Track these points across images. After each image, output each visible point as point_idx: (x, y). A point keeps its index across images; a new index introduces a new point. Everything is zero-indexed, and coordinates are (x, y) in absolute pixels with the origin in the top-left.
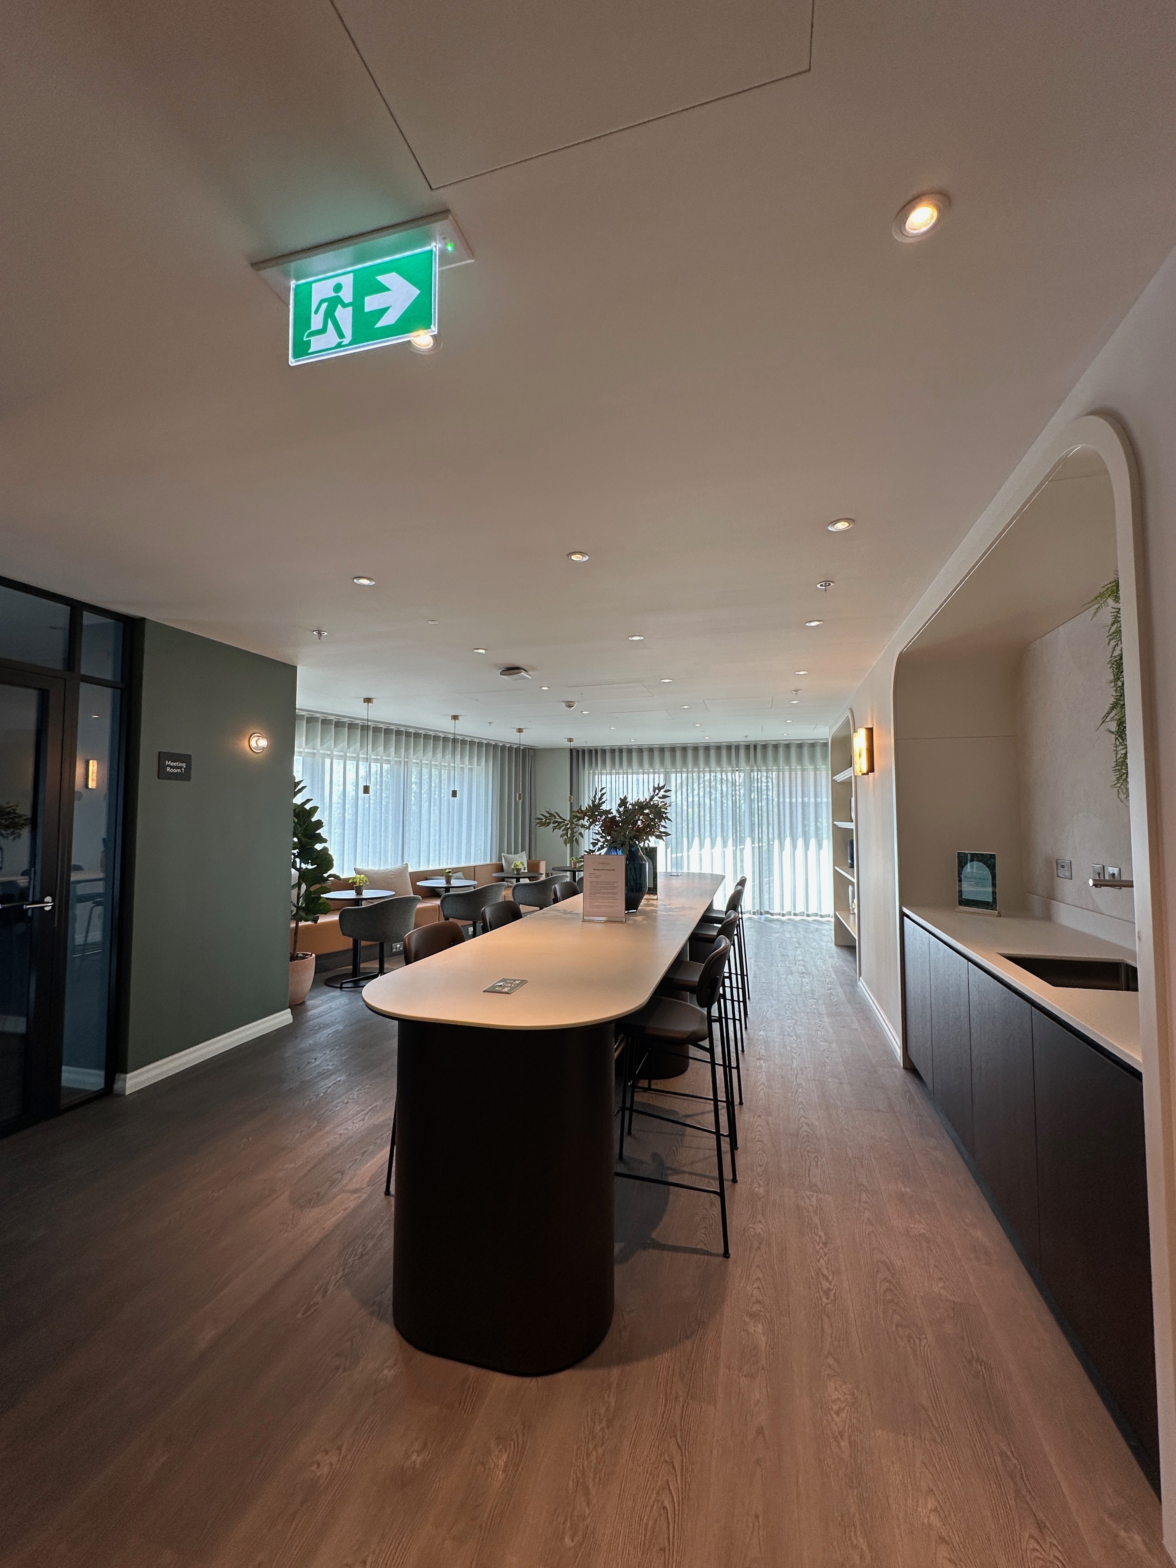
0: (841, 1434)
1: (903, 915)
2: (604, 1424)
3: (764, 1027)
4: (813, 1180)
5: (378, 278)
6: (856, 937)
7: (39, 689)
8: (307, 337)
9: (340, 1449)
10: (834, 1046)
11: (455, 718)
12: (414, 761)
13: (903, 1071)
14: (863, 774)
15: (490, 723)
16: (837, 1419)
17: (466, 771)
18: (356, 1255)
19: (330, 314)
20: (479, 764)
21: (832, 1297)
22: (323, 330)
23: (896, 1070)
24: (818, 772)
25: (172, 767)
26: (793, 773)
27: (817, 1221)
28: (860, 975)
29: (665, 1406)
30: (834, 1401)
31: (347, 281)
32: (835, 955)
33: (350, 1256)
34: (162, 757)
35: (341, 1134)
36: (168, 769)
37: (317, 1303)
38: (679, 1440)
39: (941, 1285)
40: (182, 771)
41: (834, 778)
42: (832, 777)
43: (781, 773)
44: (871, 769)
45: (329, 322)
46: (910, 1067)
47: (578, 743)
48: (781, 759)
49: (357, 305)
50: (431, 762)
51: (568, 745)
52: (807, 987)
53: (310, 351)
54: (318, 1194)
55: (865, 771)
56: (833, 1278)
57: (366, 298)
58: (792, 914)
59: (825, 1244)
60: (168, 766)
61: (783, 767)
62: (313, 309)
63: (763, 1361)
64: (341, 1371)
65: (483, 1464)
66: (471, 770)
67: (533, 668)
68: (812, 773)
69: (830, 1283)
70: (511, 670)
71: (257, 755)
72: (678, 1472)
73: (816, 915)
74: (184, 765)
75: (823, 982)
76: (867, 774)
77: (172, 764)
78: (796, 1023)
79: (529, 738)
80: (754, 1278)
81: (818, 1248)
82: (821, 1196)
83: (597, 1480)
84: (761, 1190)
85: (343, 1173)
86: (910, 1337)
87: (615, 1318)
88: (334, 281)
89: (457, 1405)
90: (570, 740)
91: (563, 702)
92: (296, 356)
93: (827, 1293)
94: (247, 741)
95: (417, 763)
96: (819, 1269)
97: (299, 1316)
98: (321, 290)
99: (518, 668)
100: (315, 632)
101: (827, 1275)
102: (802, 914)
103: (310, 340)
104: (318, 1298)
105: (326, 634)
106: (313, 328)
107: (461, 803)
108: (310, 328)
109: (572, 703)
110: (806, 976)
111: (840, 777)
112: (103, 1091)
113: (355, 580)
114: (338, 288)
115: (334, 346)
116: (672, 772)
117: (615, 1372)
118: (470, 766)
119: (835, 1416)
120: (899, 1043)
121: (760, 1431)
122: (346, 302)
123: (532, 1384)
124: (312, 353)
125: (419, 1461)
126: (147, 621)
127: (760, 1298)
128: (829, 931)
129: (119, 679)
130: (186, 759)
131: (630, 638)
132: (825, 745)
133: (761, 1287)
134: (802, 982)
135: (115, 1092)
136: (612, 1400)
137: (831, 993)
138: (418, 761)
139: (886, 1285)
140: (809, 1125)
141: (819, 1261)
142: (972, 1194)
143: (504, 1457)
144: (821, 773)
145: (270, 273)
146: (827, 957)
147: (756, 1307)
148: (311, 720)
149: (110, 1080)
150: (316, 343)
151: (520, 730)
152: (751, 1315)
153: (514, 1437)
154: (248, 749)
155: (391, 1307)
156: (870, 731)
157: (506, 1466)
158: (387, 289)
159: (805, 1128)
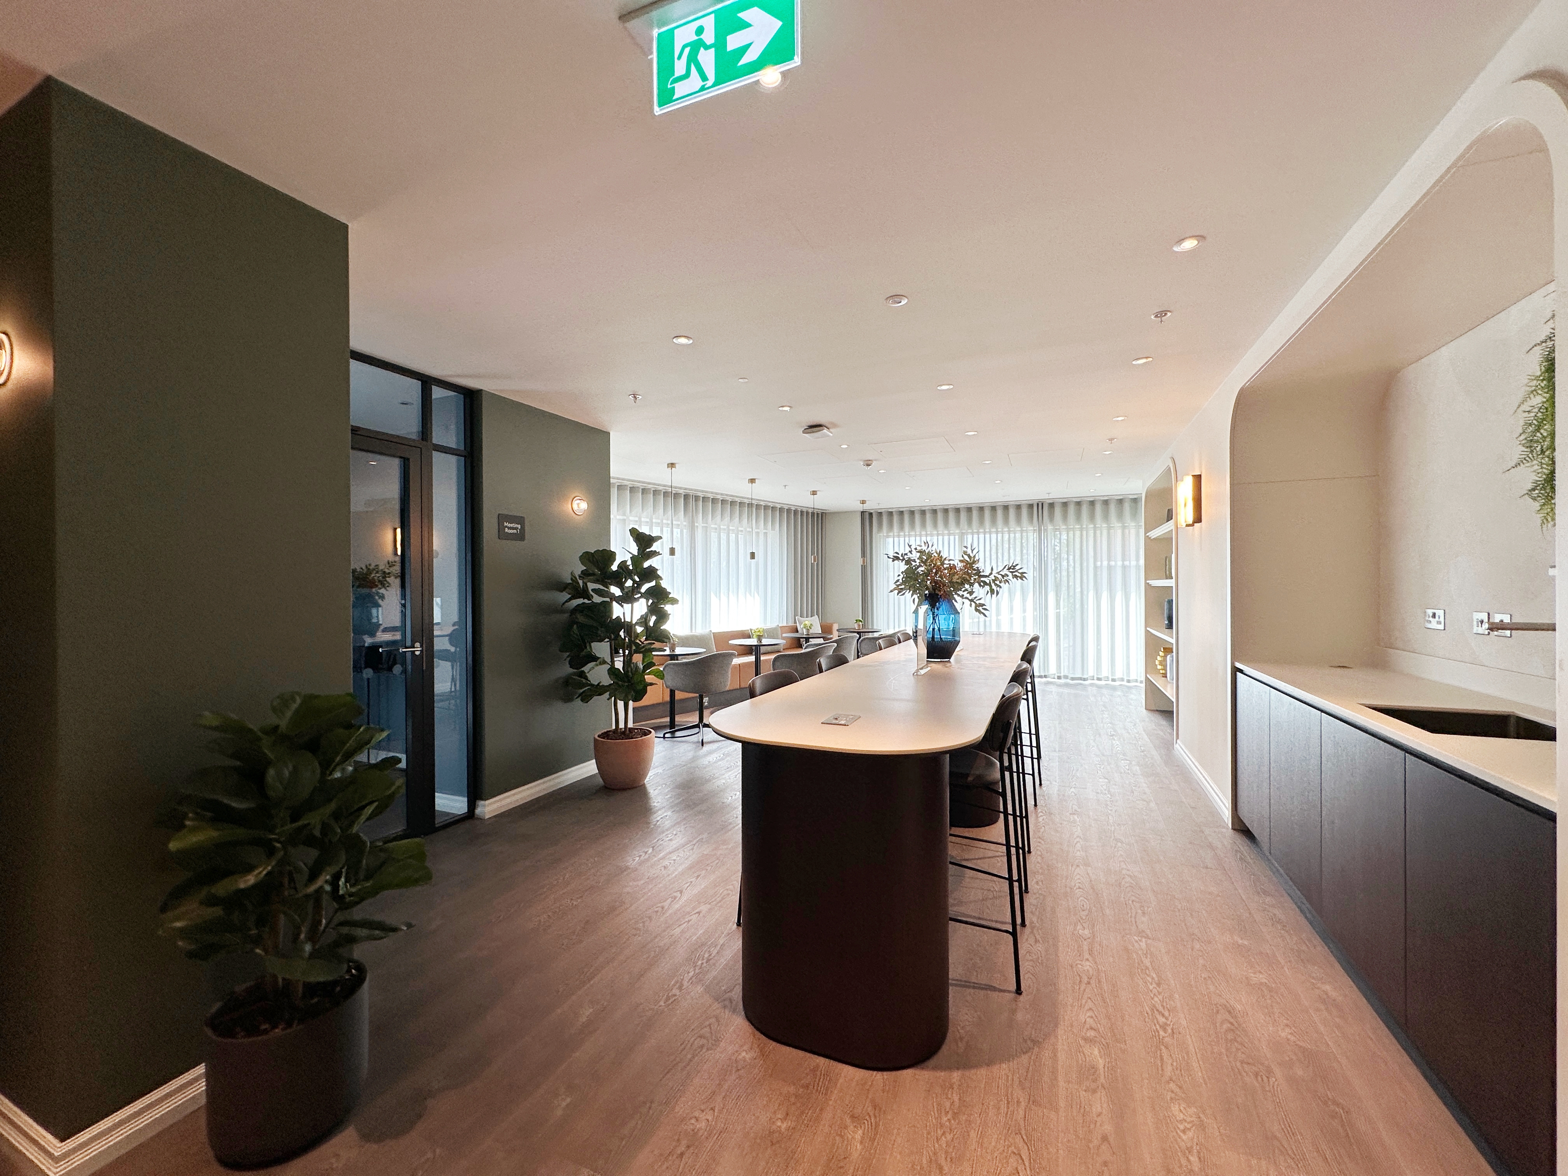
0: (1190, 1150)
1: (1235, 671)
2: (949, 1116)
3: (1075, 784)
4: (1141, 927)
5: (740, 15)
6: (1174, 700)
7: (401, 457)
8: (670, 85)
9: (713, 1109)
10: (1153, 805)
11: (752, 481)
12: (713, 526)
13: (1231, 831)
14: (1188, 525)
15: (785, 486)
16: (1184, 1137)
17: (762, 536)
18: (703, 959)
19: (693, 59)
20: (773, 529)
21: (1170, 1031)
22: (687, 75)
23: (1224, 830)
24: (1127, 531)
25: (511, 528)
26: (1098, 532)
27: (1148, 964)
28: (1178, 738)
29: (1008, 1108)
30: (1181, 1122)
31: (709, 23)
32: (1147, 720)
33: (698, 959)
34: (502, 518)
35: (674, 860)
36: (506, 530)
37: (675, 995)
38: (1025, 1137)
39: (1288, 1030)
40: (517, 531)
41: (1147, 535)
42: (1145, 534)
43: (1084, 533)
44: (1198, 519)
45: (693, 67)
46: (1242, 829)
47: (868, 507)
48: (1085, 518)
49: (720, 45)
50: (728, 527)
51: (861, 507)
52: (1118, 748)
53: (675, 98)
54: (663, 908)
55: (1190, 522)
56: (1170, 1015)
57: (729, 38)
58: (1095, 679)
59: (1159, 984)
60: (506, 526)
61: (1087, 525)
62: (676, 56)
63: (1102, 1080)
64: (704, 1050)
65: (841, 1136)
66: (766, 534)
67: (835, 425)
68: (1119, 532)
69: (1167, 1019)
70: (815, 427)
71: (582, 517)
72: (1027, 1164)
73: (1122, 680)
74: (519, 526)
75: (1135, 744)
76: (1192, 525)
77: (510, 525)
78: (1109, 782)
79: (822, 502)
80: (1087, 1007)
81: (1151, 987)
82: (1149, 941)
83: (949, 1159)
84: (1086, 932)
85: (681, 892)
86: (1256, 1075)
87: (951, 1029)
88: (695, 25)
89: (811, 1087)
90: (863, 502)
91: (861, 460)
92: (660, 105)
93: (1164, 1027)
94: (570, 503)
95: (716, 529)
96: (1154, 1006)
97: (662, 1003)
98: (684, 36)
99: (820, 426)
100: (630, 396)
101: (1163, 1011)
102: (1107, 679)
103: (674, 87)
104: (675, 991)
105: (640, 397)
106: (677, 74)
107: (757, 564)
108: (674, 75)
109: (870, 462)
110: (1116, 738)
111: (1155, 533)
112: (466, 814)
113: (674, 340)
114: (700, 31)
115: (697, 90)
116: (967, 534)
117: (956, 1075)
118: (765, 531)
119: (1182, 1134)
120: (1227, 805)
121: (1105, 1139)
122: (708, 43)
123: (879, 1077)
124: (677, 99)
125: (784, 1126)
126: (484, 393)
127: (1094, 1025)
128: (1139, 697)
129: (462, 448)
130: (520, 520)
131: (939, 388)
132: (1135, 501)
133: (1094, 1015)
134: (1112, 745)
135: (476, 816)
136: (956, 1098)
137: (1145, 755)
138: (716, 526)
139: (1226, 1026)
140: (1131, 876)
141: (1153, 999)
142: (1319, 949)
143: (860, 1132)
144: (1129, 531)
145: (635, 24)
146: (1138, 720)
147: (1092, 1033)
148: (620, 487)
149: (472, 806)
150: (681, 89)
151: (814, 493)
152: (1085, 1039)
153: (867, 1117)
154: (571, 511)
155: (741, 1003)
156: (1198, 478)
157: (863, 1138)
158: (749, 25)
159: (1128, 879)
